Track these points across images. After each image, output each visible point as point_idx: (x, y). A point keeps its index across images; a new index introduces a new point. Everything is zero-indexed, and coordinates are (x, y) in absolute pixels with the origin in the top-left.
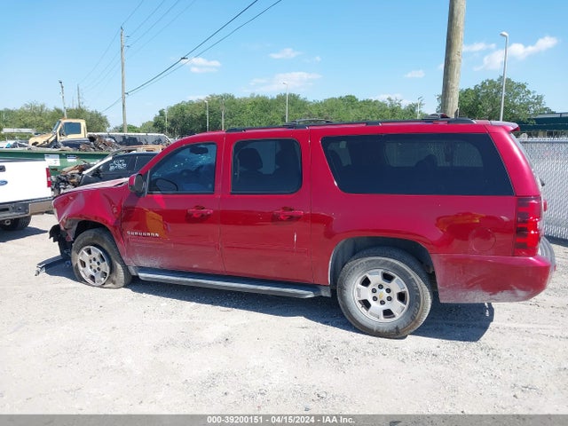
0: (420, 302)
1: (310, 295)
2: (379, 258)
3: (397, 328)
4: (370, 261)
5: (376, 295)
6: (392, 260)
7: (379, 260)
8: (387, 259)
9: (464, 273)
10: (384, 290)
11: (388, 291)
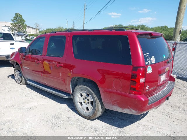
0: (96, 107)
1: (67, 97)
2: (84, 86)
3: (89, 116)
4: (82, 87)
5: (85, 101)
6: (88, 88)
7: (84, 87)
8: (86, 87)
9: (111, 98)
10: (87, 99)
11: (88, 100)
